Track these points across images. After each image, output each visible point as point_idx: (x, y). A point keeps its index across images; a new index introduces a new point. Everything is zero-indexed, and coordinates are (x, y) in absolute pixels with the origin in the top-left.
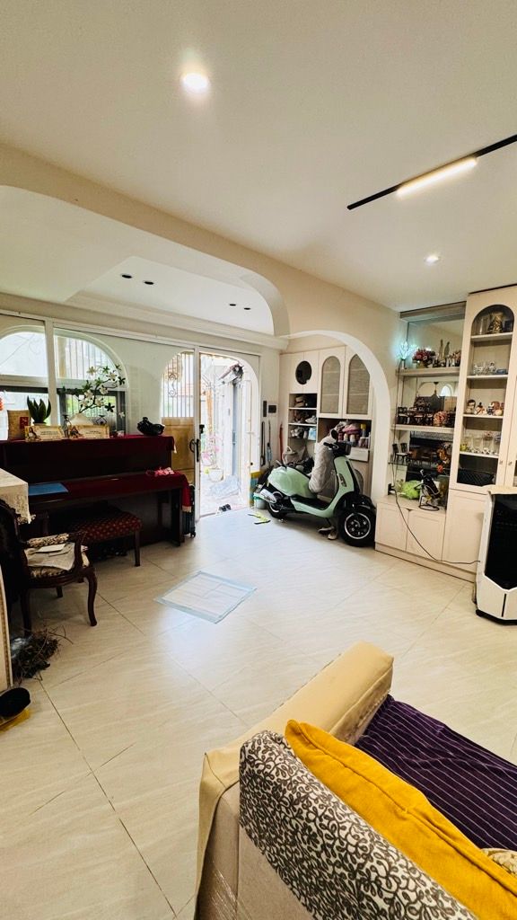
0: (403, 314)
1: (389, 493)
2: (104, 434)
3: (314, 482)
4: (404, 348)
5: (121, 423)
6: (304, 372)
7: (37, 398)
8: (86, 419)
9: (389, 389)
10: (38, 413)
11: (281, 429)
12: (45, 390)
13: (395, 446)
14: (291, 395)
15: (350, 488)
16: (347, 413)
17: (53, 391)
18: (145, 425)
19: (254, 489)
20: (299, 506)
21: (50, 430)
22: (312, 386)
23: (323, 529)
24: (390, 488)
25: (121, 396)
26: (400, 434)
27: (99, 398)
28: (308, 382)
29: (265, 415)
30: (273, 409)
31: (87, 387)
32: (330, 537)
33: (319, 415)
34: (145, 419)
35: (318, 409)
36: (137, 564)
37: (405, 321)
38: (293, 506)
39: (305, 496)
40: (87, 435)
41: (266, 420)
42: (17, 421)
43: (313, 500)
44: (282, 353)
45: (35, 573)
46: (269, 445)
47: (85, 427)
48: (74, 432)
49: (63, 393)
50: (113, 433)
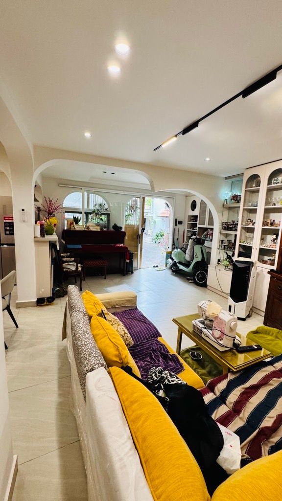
0: (227, 178)
1: (218, 263)
2: (98, 229)
4: (226, 194)
5: (108, 226)
6: (194, 206)
7: (76, 215)
8: (94, 224)
10: (76, 221)
11: (184, 232)
12: (81, 213)
13: (222, 241)
14: (189, 216)
15: (200, 259)
16: (209, 225)
17: (83, 213)
18: (115, 226)
20: (181, 267)
21: (80, 226)
22: (196, 212)
23: (189, 278)
24: (219, 260)
25: (108, 215)
26: (227, 235)
27: (98, 216)
28: (195, 210)
29: (176, 225)
30: (180, 223)
31: (94, 212)
32: (190, 281)
33: (198, 226)
34: (115, 224)
35: (198, 223)
36: (105, 279)
37: (230, 181)
38: (178, 266)
39: (183, 262)
40: (92, 229)
41: (177, 228)
42: (69, 223)
43: (187, 265)
44: (187, 196)
45: (65, 270)
46: (177, 239)
47: (92, 226)
48: (88, 228)
49: (87, 214)
50: (102, 229)
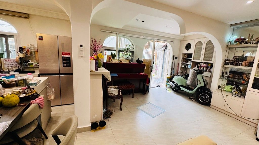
0: (232, 25)
1: (218, 89)
2: (127, 62)
3: (189, 81)
4: (231, 37)
5: (132, 60)
6: (188, 47)
7: (113, 52)
8: (124, 58)
9: (223, 52)
10: (113, 56)
11: (178, 64)
12: (115, 51)
13: (223, 73)
14: (183, 54)
15: (202, 85)
16: (204, 60)
17: (117, 51)
18: (138, 61)
19: (168, 82)
20: (182, 89)
21: (115, 61)
22: (191, 51)
23: (190, 97)
24: (219, 87)
25: (133, 52)
26: (226, 68)
27: (127, 53)
28: (189, 50)
29: (173, 60)
30: (176, 58)
31: (125, 50)
32: (193, 100)
33: (192, 60)
34: (138, 59)
35: (192, 58)
36: (133, 97)
37: (232, 27)
38: (180, 88)
39: (185, 85)
40: (124, 62)
41: (174, 61)
42: (109, 58)
43: (188, 87)
44: (181, 41)
46: (174, 69)
47: (123, 60)
48: (121, 61)
49: (119, 51)
50: (130, 62)
